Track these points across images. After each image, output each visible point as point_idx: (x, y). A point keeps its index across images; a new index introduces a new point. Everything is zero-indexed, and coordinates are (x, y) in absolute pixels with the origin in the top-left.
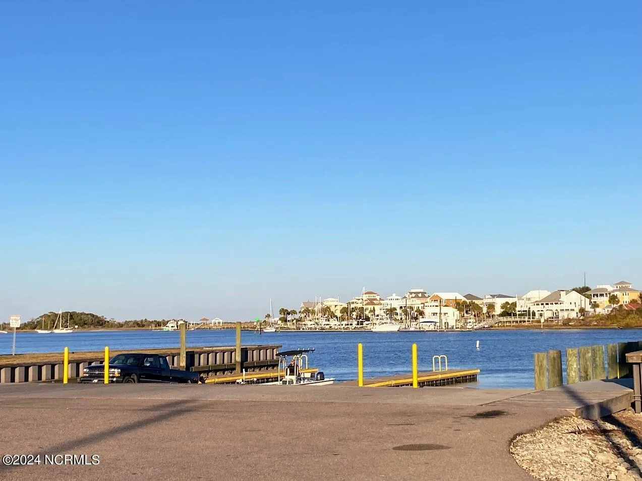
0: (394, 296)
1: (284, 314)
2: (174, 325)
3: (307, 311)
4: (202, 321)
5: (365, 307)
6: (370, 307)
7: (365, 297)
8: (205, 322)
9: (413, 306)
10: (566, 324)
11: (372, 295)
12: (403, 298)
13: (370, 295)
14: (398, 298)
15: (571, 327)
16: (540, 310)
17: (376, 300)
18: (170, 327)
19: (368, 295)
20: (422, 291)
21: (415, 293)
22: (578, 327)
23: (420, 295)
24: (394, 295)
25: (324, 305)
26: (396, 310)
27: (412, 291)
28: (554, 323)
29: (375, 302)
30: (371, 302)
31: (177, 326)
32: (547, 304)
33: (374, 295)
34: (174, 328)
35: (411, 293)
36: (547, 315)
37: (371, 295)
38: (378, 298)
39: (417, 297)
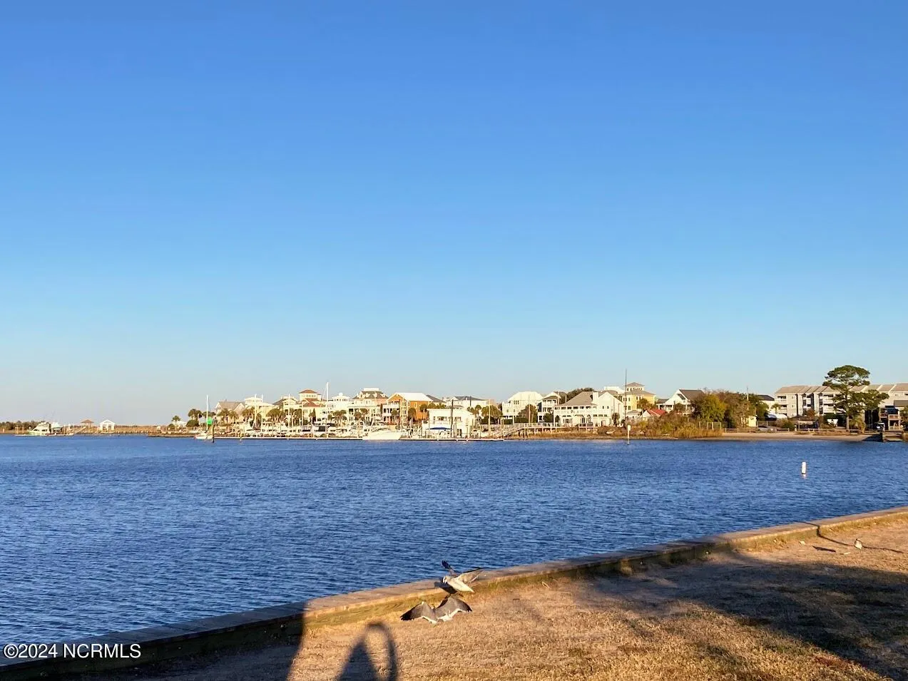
0: (341, 396)
1: (196, 416)
2: (45, 429)
3: (225, 413)
4: (83, 424)
5: (303, 409)
6: (310, 409)
7: (303, 397)
8: (87, 424)
9: (367, 408)
10: (602, 433)
11: (312, 394)
12: (354, 398)
13: (308, 394)
14: (346, 398)
15: (609, 437)
16: (567, 414)
17: (316, 400)
18: (40, 431)
19: (306, 394)
20: (377, 390)
21: (368, 392)
22: (619, 437)
23: (375, 395)
24: (341, 394)
25: (246, 406)
26: (345, 413)
27: (365, 390)
28: (586, 432)
29: (315, 402)
30: (311, 403)
31: (50, 430)
32: (576, 408)
33: (314, 394)
34: (45, 432)
35: (364, 393)
36: (576, 421)
37: (310, 394)
38: (319, 398)
39: (371, 397)
